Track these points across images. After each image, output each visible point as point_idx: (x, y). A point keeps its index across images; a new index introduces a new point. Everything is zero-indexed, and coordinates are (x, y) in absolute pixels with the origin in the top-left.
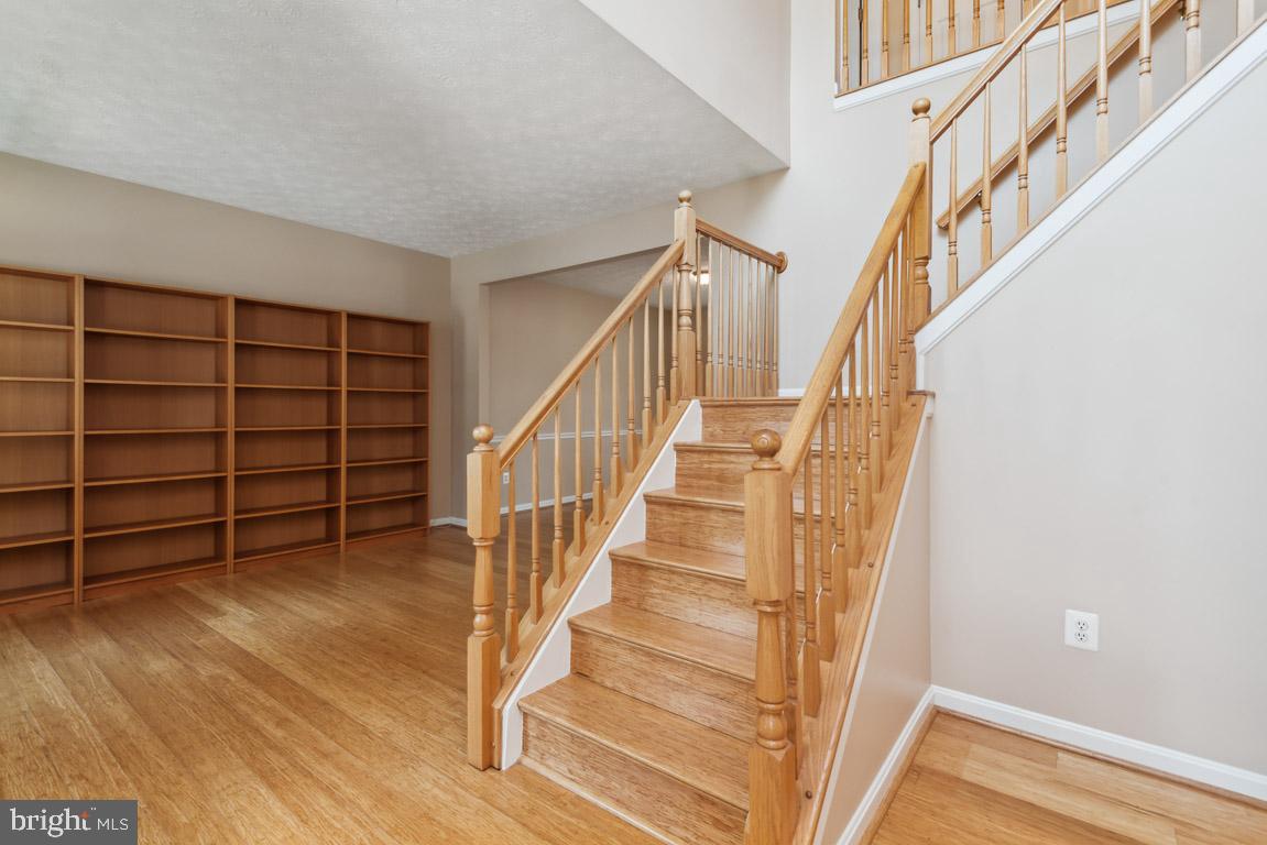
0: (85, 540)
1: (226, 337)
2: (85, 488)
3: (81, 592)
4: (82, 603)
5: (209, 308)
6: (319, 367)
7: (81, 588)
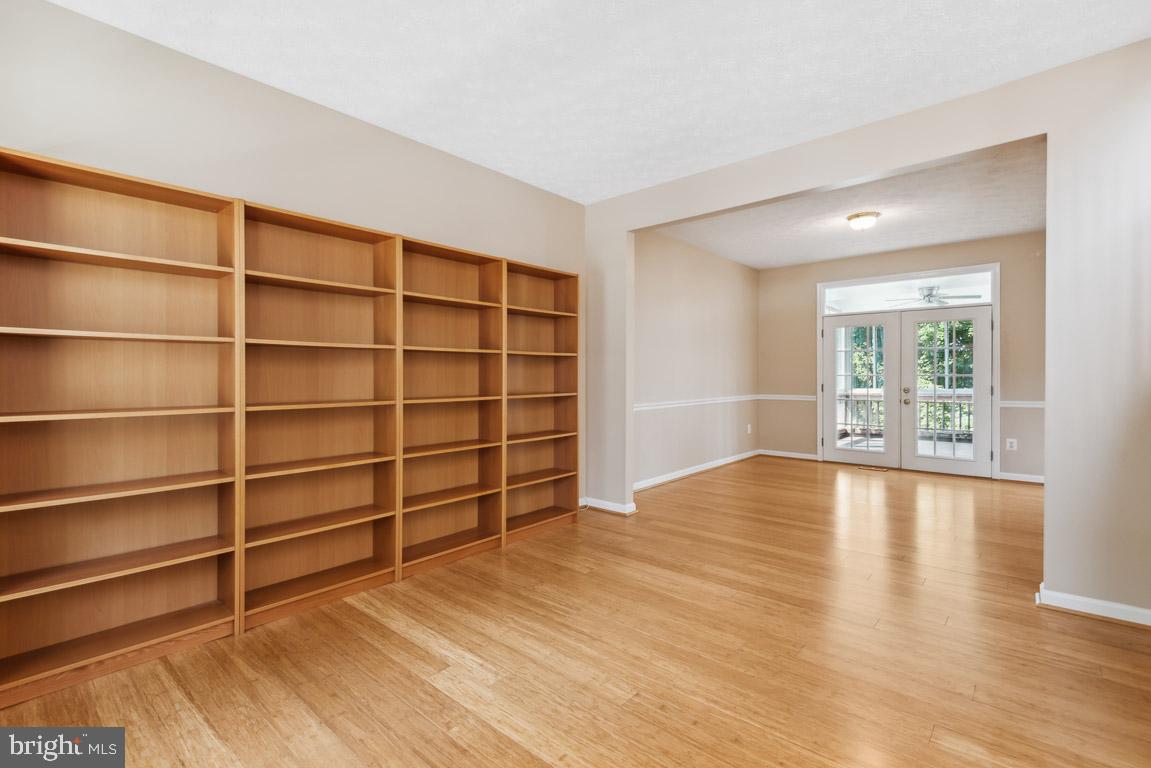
0: (248, 551)
1: (393, 288)
2: (247, 482)
3: (243, 619)
4: (243, 635)
5: (366, 252)
6: (471, 325)
7: (243, 614)
